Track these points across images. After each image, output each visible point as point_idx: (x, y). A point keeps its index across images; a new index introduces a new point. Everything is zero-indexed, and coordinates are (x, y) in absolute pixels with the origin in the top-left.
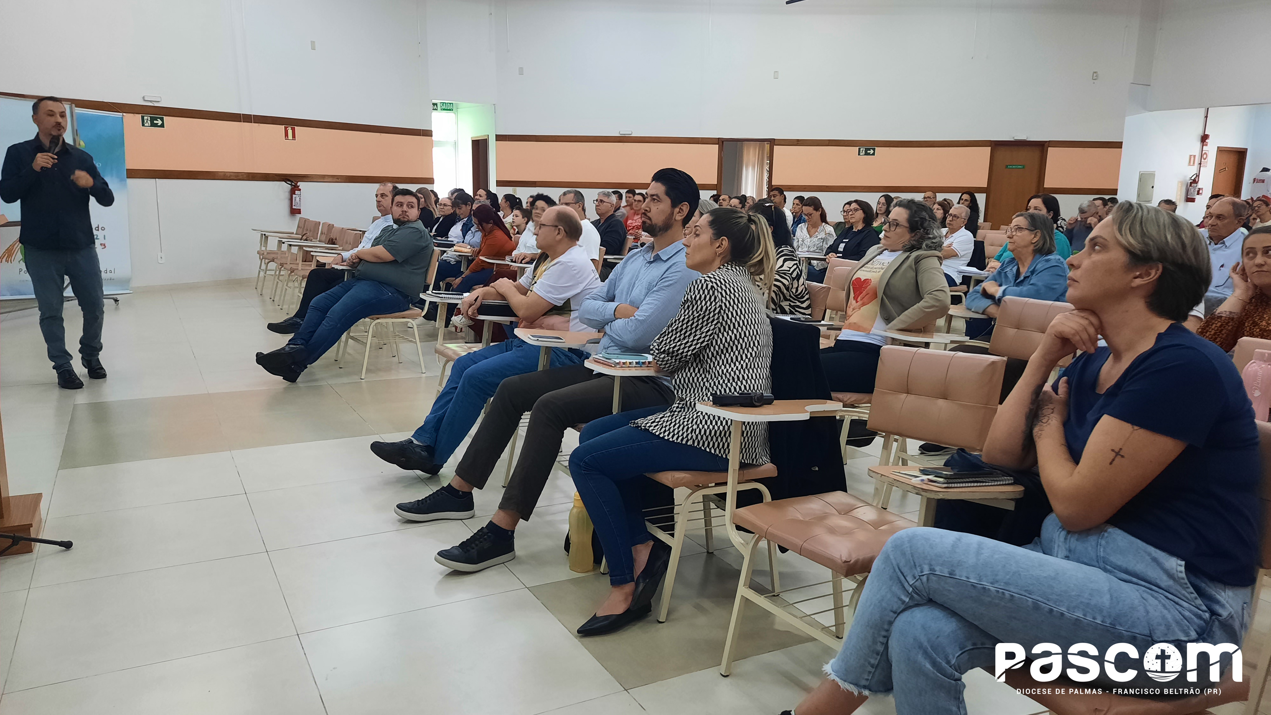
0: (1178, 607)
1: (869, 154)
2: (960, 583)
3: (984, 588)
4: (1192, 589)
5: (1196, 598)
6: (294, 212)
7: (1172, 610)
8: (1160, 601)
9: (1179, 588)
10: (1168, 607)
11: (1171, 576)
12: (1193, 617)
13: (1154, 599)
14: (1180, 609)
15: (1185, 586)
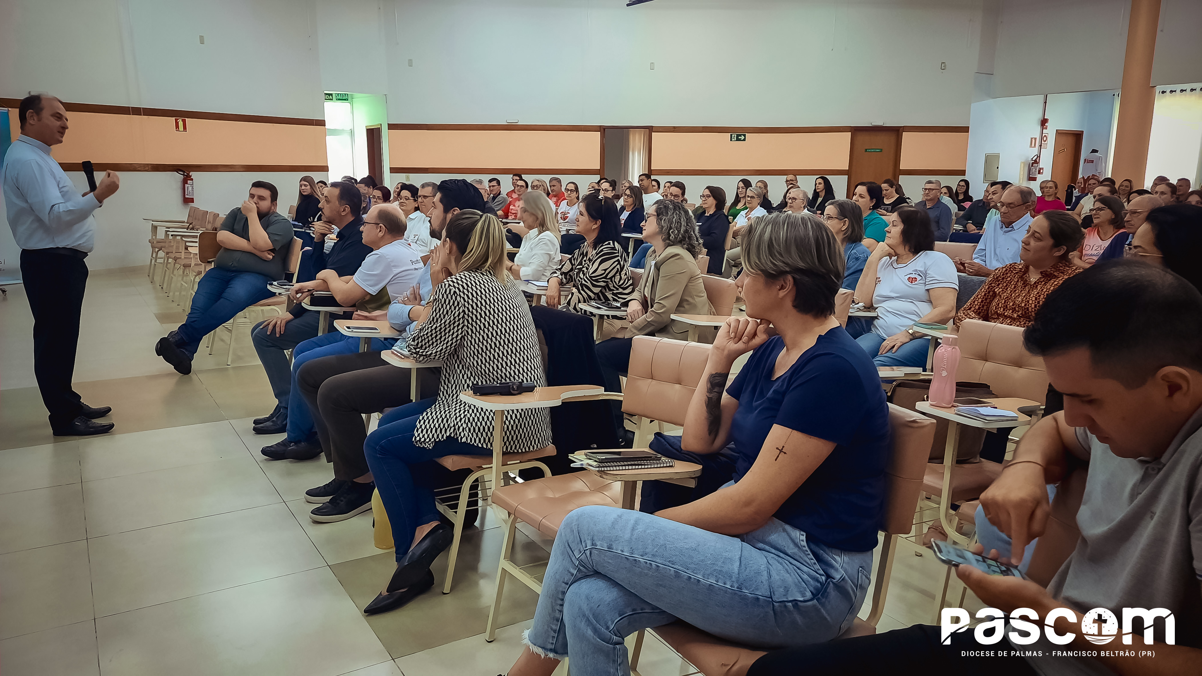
0: (798, 571)
1: (740, 140)
2: (617, 556)
3: (635, 560)
4: (811, 556)
5: (815, 564)
6: (187, 201)
7: (792, 574)
8: (784, 567)
9: (802, 555)
10: (789, 571)
11: (796, 545)
12: (810, 579)
13: (779, 564)
14: (800, 573)
15: (807, 553)
